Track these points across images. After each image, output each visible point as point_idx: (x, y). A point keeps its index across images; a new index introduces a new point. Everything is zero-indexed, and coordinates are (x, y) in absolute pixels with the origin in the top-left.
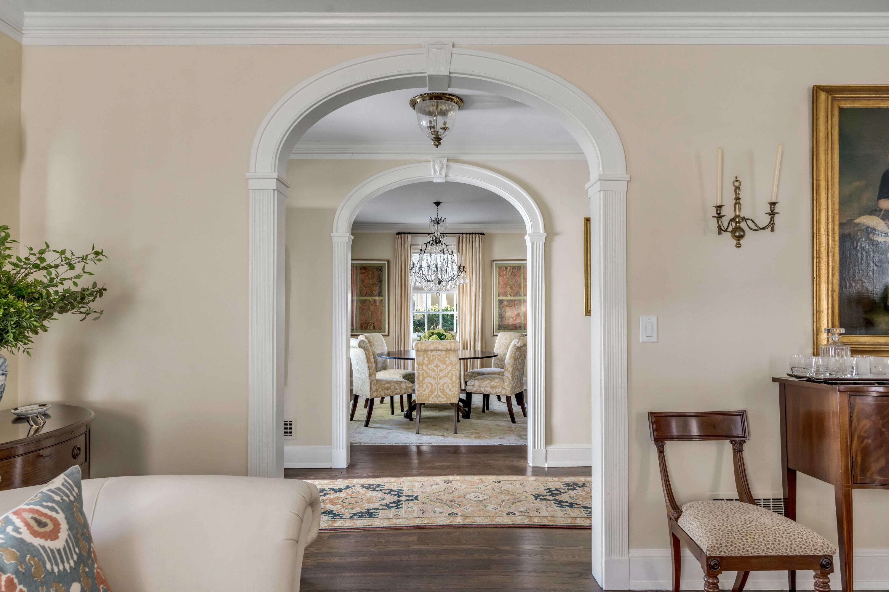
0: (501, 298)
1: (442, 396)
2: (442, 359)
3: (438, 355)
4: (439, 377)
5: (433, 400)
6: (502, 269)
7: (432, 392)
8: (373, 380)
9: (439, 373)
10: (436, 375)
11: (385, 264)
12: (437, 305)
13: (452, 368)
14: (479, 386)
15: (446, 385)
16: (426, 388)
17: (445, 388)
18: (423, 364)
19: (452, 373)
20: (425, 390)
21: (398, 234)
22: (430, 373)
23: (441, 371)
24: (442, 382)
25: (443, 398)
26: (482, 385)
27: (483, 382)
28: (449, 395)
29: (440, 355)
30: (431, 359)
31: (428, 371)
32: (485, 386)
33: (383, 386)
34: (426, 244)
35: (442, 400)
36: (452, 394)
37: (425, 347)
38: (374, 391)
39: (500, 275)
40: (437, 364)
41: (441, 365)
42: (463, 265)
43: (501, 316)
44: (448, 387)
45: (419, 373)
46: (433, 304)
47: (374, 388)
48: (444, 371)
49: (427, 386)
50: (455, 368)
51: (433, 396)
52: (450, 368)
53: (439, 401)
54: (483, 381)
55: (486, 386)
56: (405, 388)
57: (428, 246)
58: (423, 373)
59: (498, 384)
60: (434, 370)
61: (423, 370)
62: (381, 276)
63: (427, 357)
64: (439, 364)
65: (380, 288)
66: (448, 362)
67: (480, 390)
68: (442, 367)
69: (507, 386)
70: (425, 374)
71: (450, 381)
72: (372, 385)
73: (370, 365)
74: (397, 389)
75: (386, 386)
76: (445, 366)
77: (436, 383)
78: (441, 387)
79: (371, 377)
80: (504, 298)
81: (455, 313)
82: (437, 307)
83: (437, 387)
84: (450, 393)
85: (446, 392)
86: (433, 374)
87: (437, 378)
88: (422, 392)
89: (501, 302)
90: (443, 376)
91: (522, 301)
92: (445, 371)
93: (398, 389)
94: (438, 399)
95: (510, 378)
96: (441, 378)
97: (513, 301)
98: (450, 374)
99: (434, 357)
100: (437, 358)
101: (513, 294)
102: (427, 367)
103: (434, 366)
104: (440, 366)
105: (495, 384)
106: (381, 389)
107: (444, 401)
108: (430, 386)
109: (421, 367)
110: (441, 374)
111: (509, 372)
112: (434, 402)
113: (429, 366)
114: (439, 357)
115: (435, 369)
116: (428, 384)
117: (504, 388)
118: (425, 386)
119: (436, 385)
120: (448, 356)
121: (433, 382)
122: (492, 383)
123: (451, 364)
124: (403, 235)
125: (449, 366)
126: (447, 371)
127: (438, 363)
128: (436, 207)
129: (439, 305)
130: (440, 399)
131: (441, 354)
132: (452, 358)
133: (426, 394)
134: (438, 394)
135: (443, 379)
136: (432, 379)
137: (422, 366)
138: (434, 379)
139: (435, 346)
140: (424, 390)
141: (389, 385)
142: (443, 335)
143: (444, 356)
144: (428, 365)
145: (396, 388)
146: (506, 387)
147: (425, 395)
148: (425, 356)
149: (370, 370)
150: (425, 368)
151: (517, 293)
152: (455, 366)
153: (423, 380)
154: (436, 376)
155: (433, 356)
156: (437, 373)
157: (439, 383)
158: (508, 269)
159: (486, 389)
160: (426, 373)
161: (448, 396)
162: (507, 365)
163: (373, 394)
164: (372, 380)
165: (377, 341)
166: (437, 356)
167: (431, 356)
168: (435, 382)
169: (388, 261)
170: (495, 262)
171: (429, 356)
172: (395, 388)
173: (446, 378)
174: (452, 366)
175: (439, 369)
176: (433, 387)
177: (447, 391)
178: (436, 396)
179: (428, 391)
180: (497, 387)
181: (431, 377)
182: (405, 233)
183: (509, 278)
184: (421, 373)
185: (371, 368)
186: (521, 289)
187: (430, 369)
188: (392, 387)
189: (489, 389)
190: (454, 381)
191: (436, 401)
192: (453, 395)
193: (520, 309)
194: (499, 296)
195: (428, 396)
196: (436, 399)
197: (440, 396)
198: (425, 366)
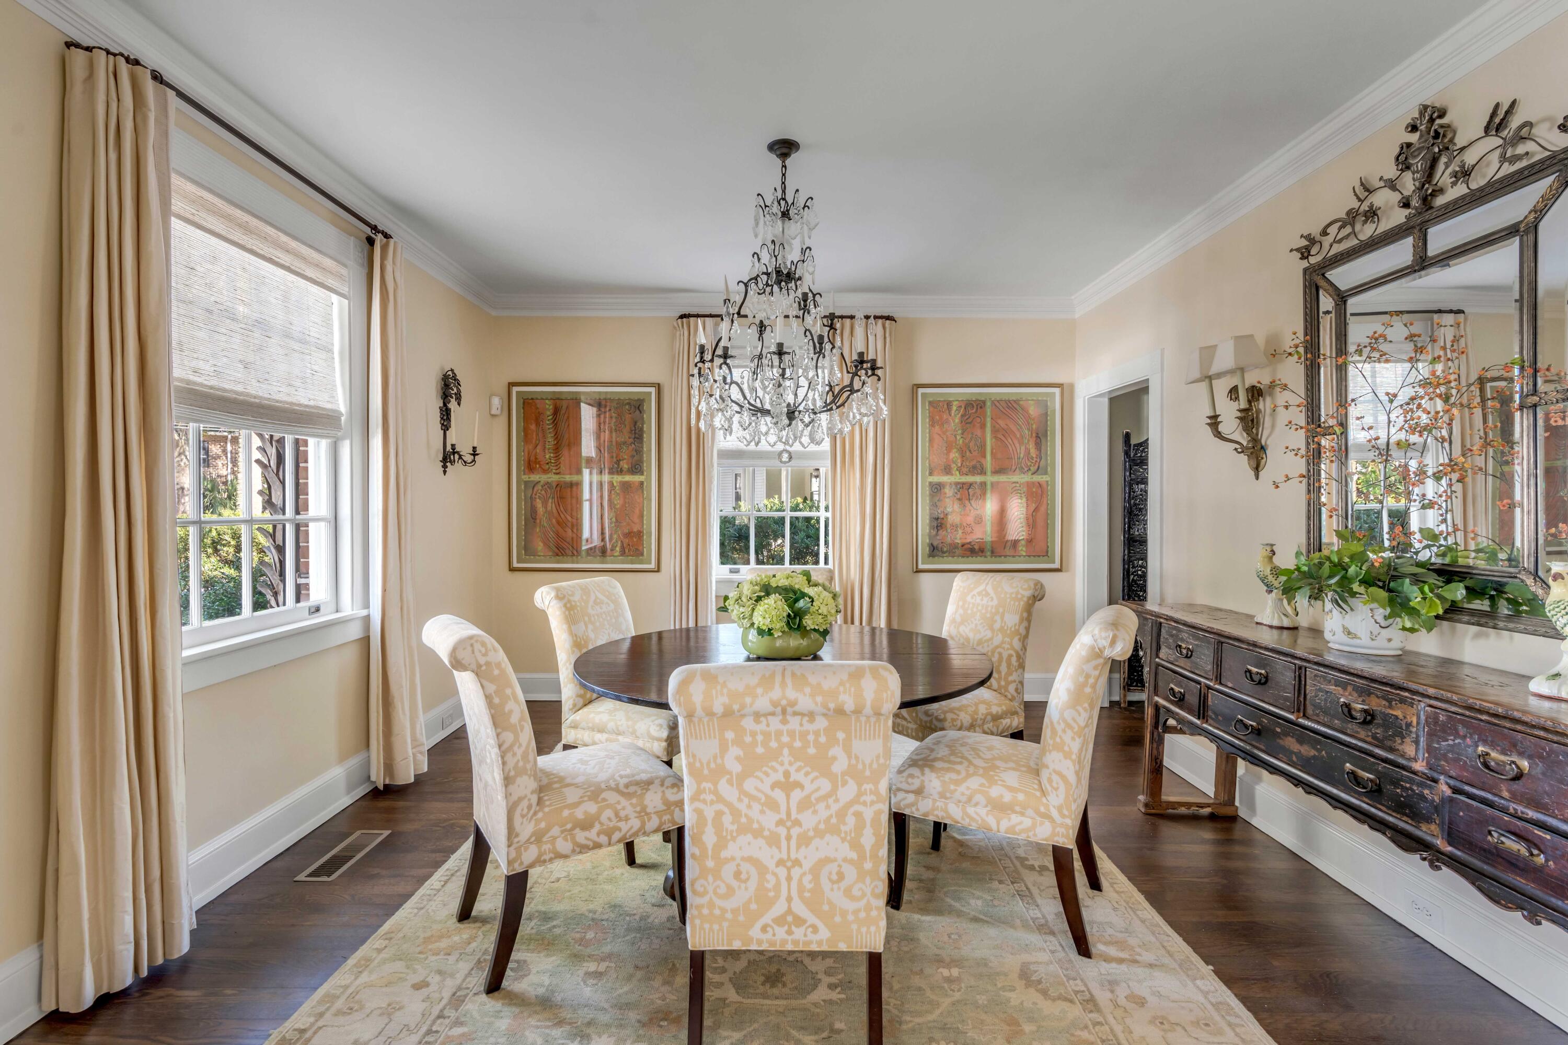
0: (935, 479)
1: (812, 919)
2: (812, 751)
3: (791, 734)
4: (795, 831)
5: (769, 936)
6: (940, 408)
7: (764, 900)
8: (520, 799)
9: (794, 815)
10: (780, 823)
11: (650, 393)
12: (776, 496)
13: (860, 794)
14: (942, 795)
15: (833, 868)
16: (735, 884)
17: (826, 885)
18: (720, 771)
19: (858, 815)
20: (731, 891)
21: (682, 317)
22: (755, 812)
23: (805, 805)
24: (809, 856)
25: (815, 930)
26: (953, 792)
27: (958, 783)
28: (844, 913)
29: (803, 735)
30: (760, 750)
31: (742, 807)
32: (964, 799)
33: (566, 813)
34: (746, 285)
35: (811, 936)
36: (856, 912)
37: (725, 699)
38: (528, 841)
39: (933, 423)
40: (787, 774)
41: (806, 781)
42: (871, 356)
43: (938, 523)
44: (841, 876)
45: (699, 812)
46: (769, 495)
47: (526, 830)
48: (821, 806)
49: (737, 875)
50: (876, 792)
51: (767, 918)
52: (848, 792)
53: (796, 942)
54: (954, 776)
55: (969, 800)
56: (661, 807)
57: (751, 293)
58: (719, 814)
59: (1021, 797)
60: (772, 805)
61: (720, 799)
62: (639, 425)
63: (738, 742)
64: (794, 777)
65: (639, 452)
66: (840, 766)
67: (946, 811)
68: (809, 787)
69: (1060, 809)
70: (727, 819)
71: (845, 851)
72: (517, 820)
73: (508, 737)
74: (627, 819)
75: (579, 813)
76: (825, 785)
77: (780, 863)
78: (807, 880)
79: (512, 788)
80: (945, 479)
81: (822, 515)
82: (776, 501)
83: (789, 879)
84: (851, 906)
85: (830, 903)
86: (769, 821)
87: (789, 838)
88: (718, 902)
89: (937, 488)
90: (816, 829)
91: (989, 487)
92: (828, 807)
93: (633, 815)
94: (789, 932)
95: (1072, 778)
96: (804, 840)
97: (965, 487)
98: (851, 821)
99: (773, 744)
100: (790, 747)
101: (965, 470)
102: (740, 786)
103: (774, 786)
104: (799, 785)
105: (1007, 797)
106: (556, 831)
107: (820, 943)
108: (753, 871)
109: (707, 785)
110: (809, 820)
111: (1067, 755)
112: (772, 943)
113: (750, 785)
114: (798, 744)
115: (779, 795)
116: (745, 867)
117: (1047, 816)
118: (728, 871)
119: (782, 872)
120: (841, 735)
121: (768, 856)
122: (995, 791)
123: (853, 773)
124: (692, 319)
125: (844, 783)
126: (835, 807)
127: (792, 770)
128: (779, 162)
129: (780, 498)
130: (799, 933)
131: (808, 726)
132: (858, 745)
133: (735, 911)
134: (789, 911)
135: (816, 842)
136: (761, 842)
137: (715, 784)
138: (773, 841)
139: (776, 694)
140: (723, 890)
141: (592, 808)
142: (803, 595)
143: (823, 739)
144: (742, 777)
145: (622, 814)
146: (1055, 814)
147: (729, 916)
148: (730, 735)
149: (509, 757)
150: (724, 787)
151: (974, 467)
152: (876, 783)
153: (721, 844)
154: (782, 831)
155: (767, 735)
156: (789, 814)
157: (797, 863)
158: (954, 408)
159: (971, 810)
160: (736, 813)
161: (838, 919)
162: (1059, 728)
163: (519, 855)
164: (514, 798)
165: (597, 602)
166: (785, 739)
167: (760, 738)
168: (777, 856)
169: (659, 387)
170: (921, 391)
171: (748, 739)
172: (617, 815)
173: (828, 837)
174: (859, 785)
175: (797, 795)
176: (769, 877)
177: (836, 896)
178: (780, 921)
179: (743, 895)
180: (1017, 808)
181: (758, 834)
182: (698, 316)
183: (955, 430)
184: (709, 813)
185: (511, 748)
186: (984, 456)
187: (752, 798)
188: (608, 813)
189: (983, 811)
190: (868, 848)
191: (784, 942)
192: (862, 915)
193: (984, 507)
194: (931, 474)
195: (741, 918)
196: (781, 933)
197: (799, 921)
198: (730, 782)
